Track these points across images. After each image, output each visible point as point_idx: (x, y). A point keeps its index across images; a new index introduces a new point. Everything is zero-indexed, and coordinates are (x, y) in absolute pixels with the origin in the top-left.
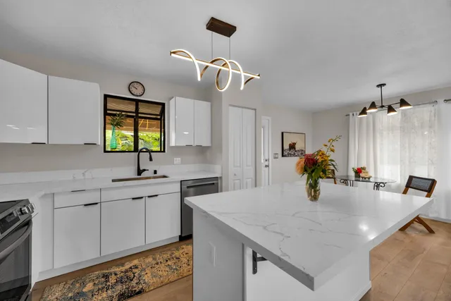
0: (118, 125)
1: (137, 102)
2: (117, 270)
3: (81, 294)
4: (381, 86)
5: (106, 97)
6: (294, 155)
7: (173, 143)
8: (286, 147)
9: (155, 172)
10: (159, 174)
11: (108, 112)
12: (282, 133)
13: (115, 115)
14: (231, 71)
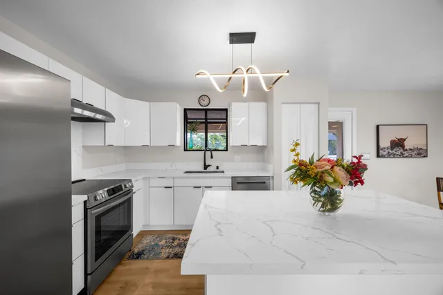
0: (194, 130)
1: (206, 110)
2: (181, 237)
3: (157, 245)
5: (185, 110)
6: (402, 156)
7: (231, 143)
8: (385, 143)
9: (217, 168)
10: (220, 169)
11: (189, 121)
12: (378, 127)
13: (192, 122)
14: (246, 76)
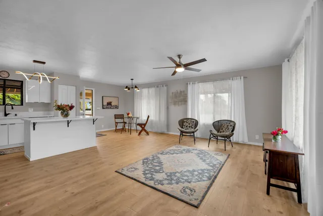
1: (5, 80)
4: (132, 79)
6: (111, 108)
7: (27, 102)
8: (105, 104)
9: (16, 115)
12: (103, 97)
14: (41, 76)
